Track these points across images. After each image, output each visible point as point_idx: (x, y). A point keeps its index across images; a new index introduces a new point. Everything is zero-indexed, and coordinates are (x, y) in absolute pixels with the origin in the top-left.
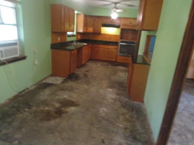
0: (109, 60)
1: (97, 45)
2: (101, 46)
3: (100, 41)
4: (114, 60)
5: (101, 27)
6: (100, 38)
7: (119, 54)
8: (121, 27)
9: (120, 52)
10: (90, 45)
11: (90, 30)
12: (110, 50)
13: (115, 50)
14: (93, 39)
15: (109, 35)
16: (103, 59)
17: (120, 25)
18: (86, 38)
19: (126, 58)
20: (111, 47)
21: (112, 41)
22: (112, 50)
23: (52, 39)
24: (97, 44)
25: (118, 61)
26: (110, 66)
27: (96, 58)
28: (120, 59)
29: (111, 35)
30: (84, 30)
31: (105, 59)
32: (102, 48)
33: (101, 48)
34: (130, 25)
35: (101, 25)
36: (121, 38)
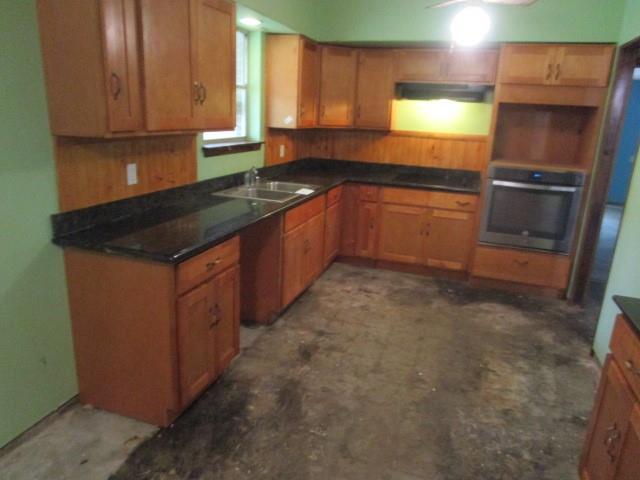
0: (431, 262)
1: (372, 190)
2: (389, 194)
3: (384, 165)
4: (457, 266)
5: (392, 99)
6: (384, 154)
7: (484, 234)
8: (499, 94)
9: (490, 228)
10: (333, 193)
11: (338, 114)
12: (436, 213)
13: (464, 216)
14: (353, 158)
15: (430, 137)
16: (403, 258)
17: (491, 88)
18: (319, 152)
19: (523, 257)
20: (442, 202)
21: (444, 165)
22: (445, 214)
23: (64, 187)
24: (370, 184)
25: (479, 271)
26: (437, 303)
27: (364, 253)
28: (490, 262)
29: (442, 139)
30: (301, 115)
31: (412, 259)
32: (395, 204)
33: (388, 203)
34: (548, 83)
35: (390, 87)
36: (496, 155)
